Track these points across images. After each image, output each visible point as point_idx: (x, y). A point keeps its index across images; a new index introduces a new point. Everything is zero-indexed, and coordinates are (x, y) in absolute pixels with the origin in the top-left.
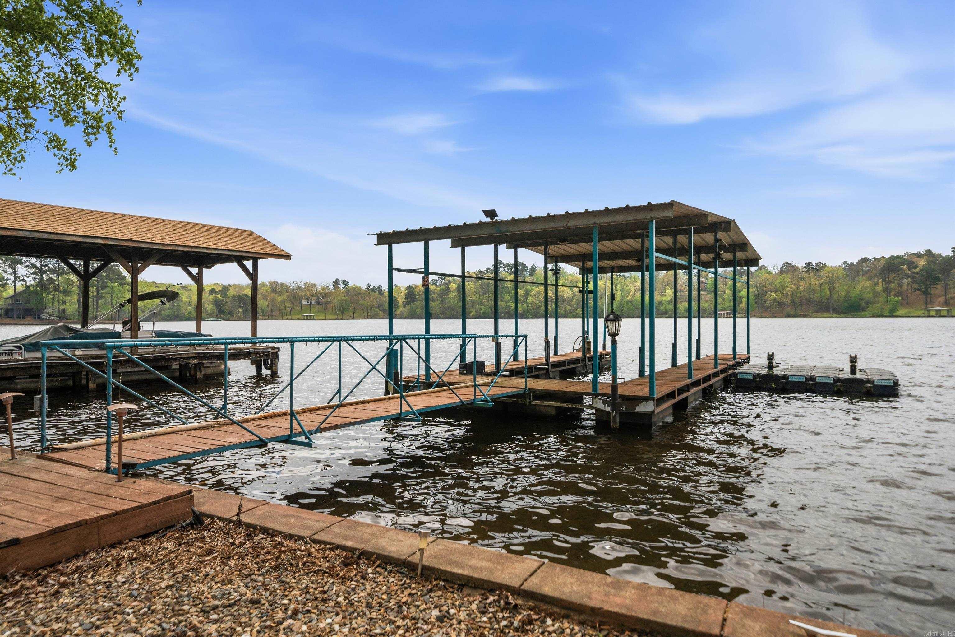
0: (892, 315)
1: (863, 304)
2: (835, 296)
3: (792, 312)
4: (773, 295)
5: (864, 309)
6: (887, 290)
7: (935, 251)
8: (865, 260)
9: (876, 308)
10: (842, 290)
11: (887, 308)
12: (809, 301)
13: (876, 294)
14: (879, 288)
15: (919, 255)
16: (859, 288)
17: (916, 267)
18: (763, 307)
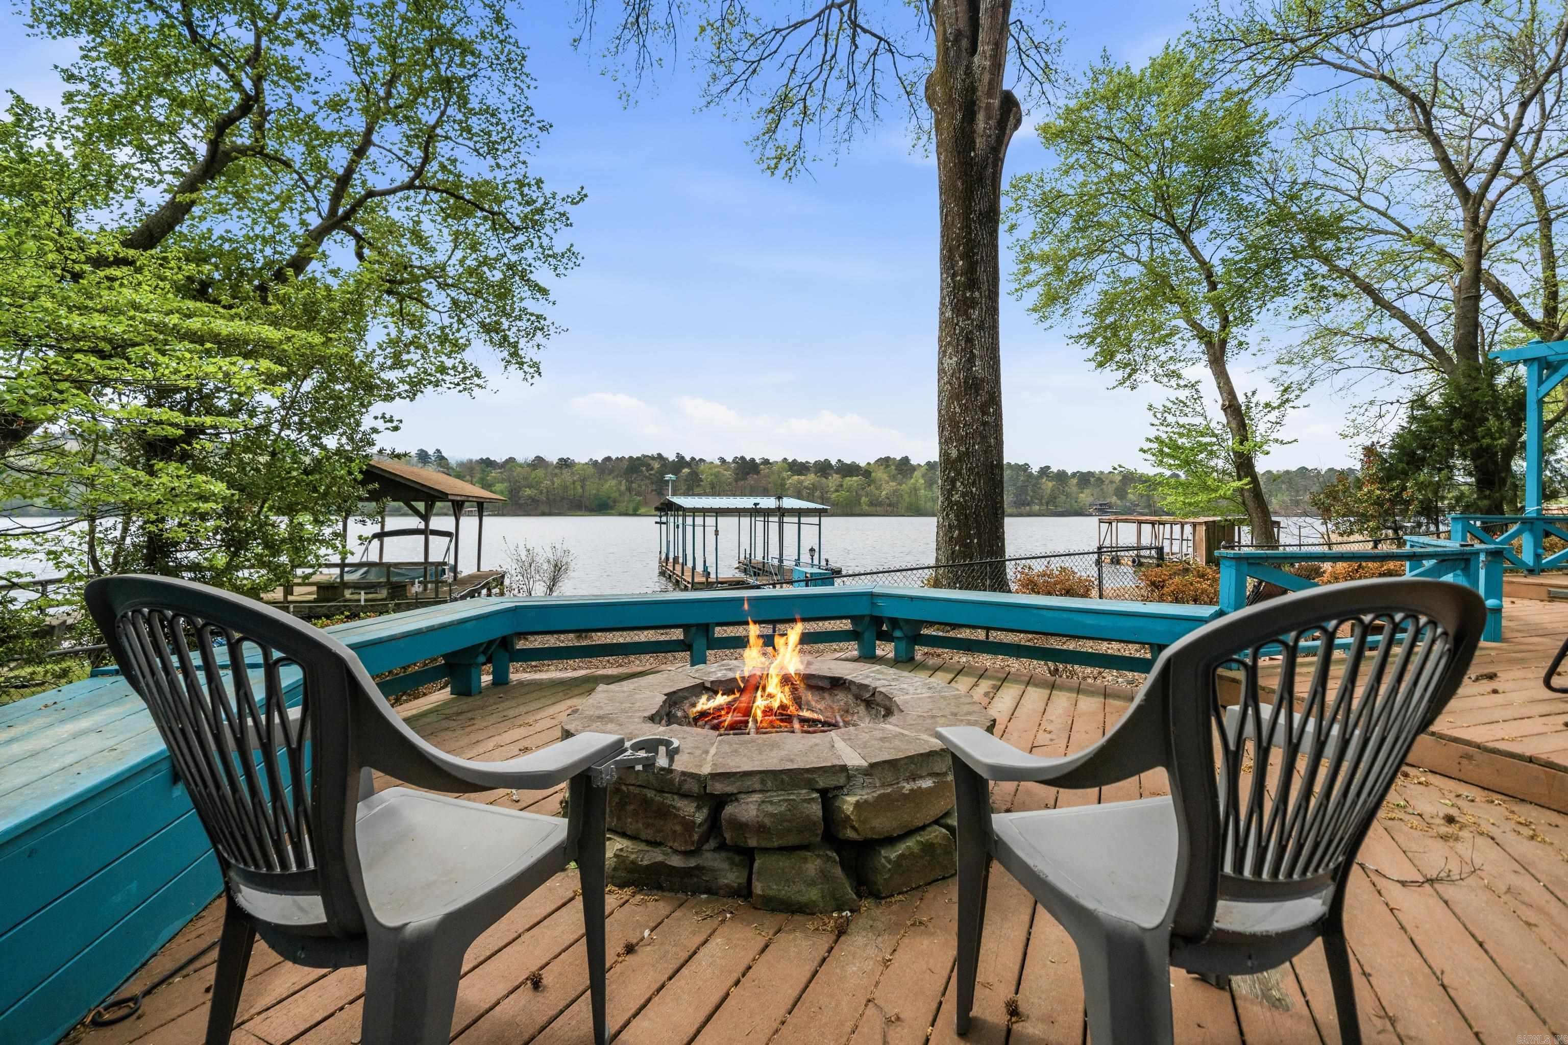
0: (635, 514)
1: (611, 504)
2: (587, 494)
3: (547, 510)
4: (528, 492)
5: (612, 508)
6: (629, 489)
7: (665, 455)
8: (608, 459)
9: (622, 506)
10: (592, 488)
11: (631, 506)
12: (563, 498)
13: (621, 494)
14: (623, 488)
15: (653, 458)
16: (607, 486)
17: (652, 469)
18: (517, 504)
